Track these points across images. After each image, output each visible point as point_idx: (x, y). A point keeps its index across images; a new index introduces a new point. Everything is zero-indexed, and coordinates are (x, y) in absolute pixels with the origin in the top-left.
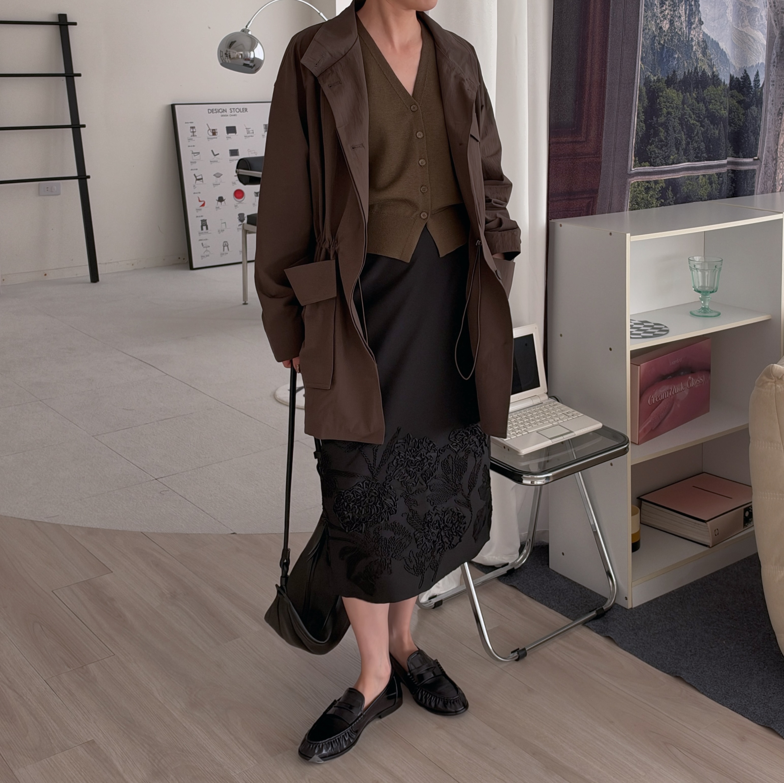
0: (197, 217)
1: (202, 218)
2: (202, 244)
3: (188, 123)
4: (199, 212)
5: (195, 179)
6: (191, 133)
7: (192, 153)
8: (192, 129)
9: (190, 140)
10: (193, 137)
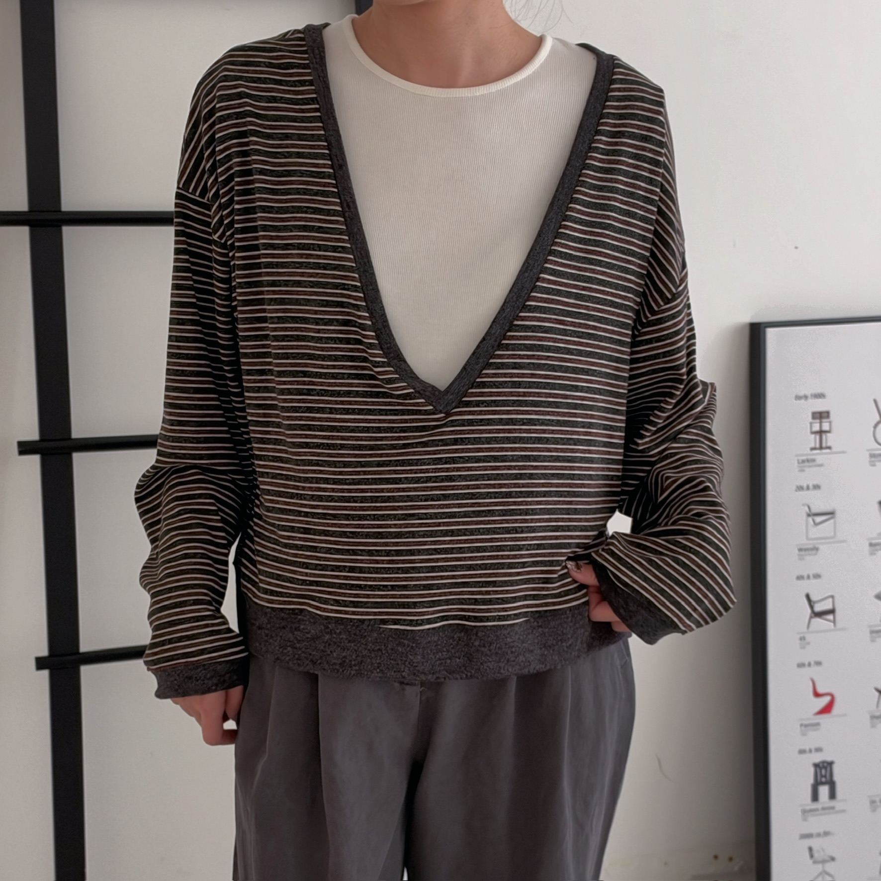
0: (802, 752)
1: (818, 758)
2: (810, 849)
3: (806, 397)
4: (812, 734)
5: (809, 611)
6: (813, 436)
7: (809, 515)
8: (818, 421)
9: (807, 464)
10: (818, 451)
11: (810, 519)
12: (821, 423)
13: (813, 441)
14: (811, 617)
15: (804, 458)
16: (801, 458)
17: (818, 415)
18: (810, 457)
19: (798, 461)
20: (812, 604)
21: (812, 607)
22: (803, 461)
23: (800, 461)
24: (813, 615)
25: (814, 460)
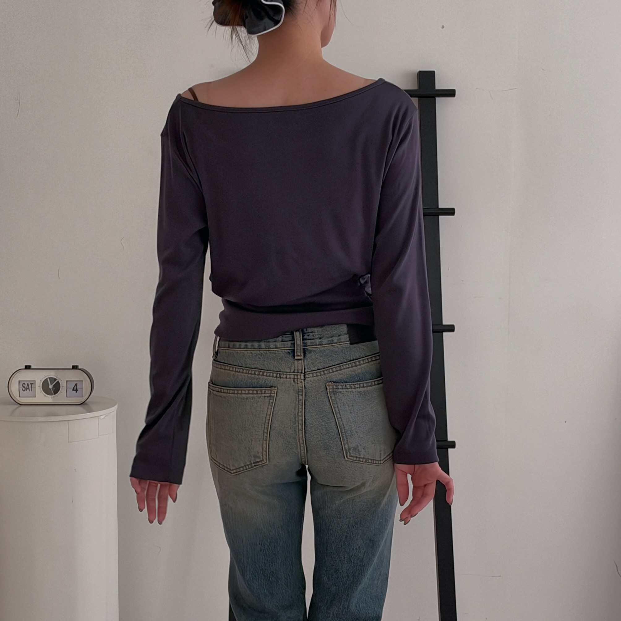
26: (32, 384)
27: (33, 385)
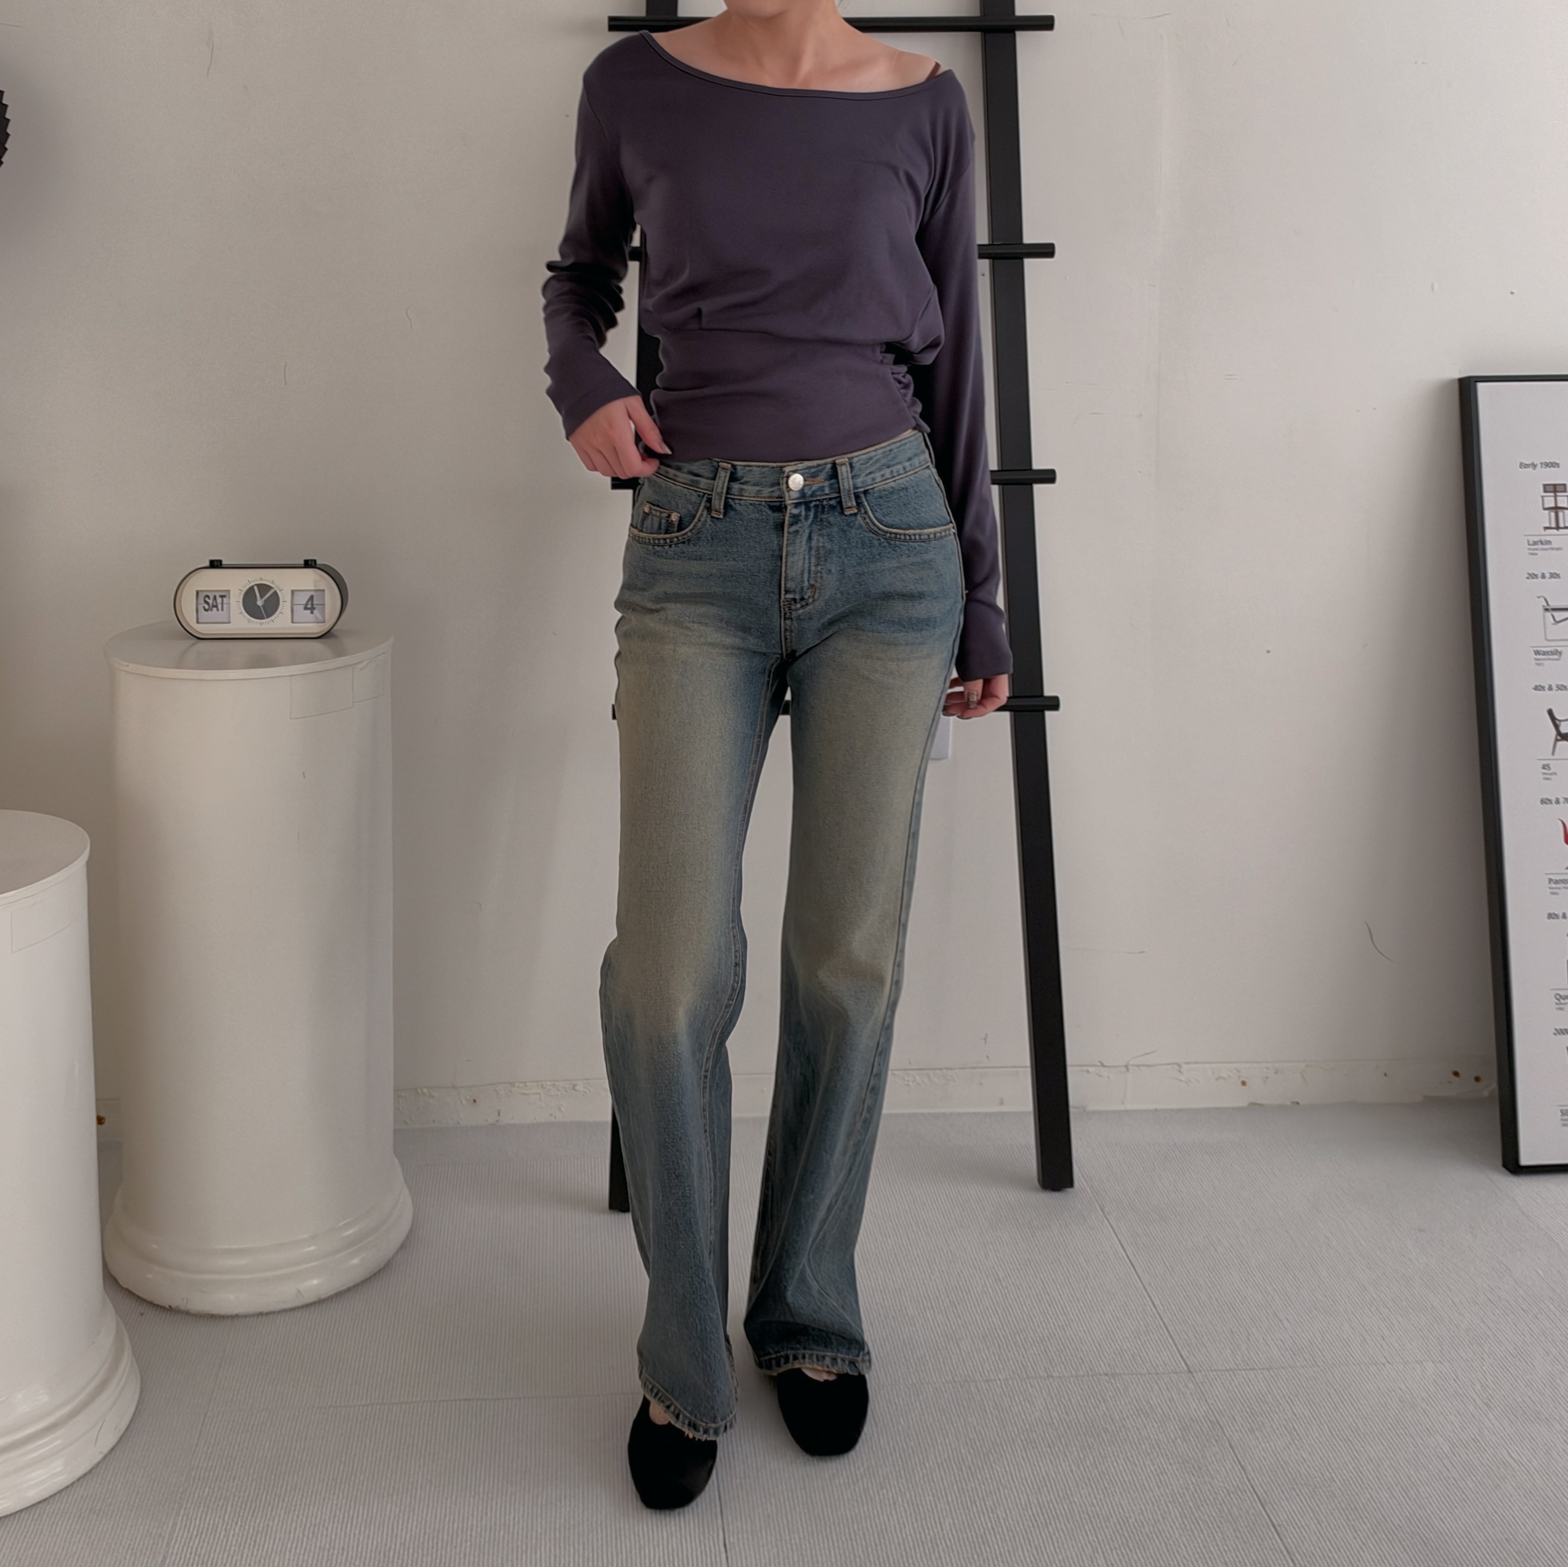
0: (1553, 916)
3: (1534, 466)
4: (1565, 893)
5: (1554, 732)
6: (1547, 512)
7: (1547, 610)
8: (1552, 494)
9: (1540, 546)
10: (1555, 531)
11: (1548, 614)
12: (1555, 497)
13: (1548, 519)
14: (1557, 740)
15: (1536, 539)
16: (1532, 539)
17: (1552, 488)
18: (1543, 539)
19: (1528, 541)
20: (1558, 722)
21: (1557, 727)
22: (1535, 543)
23: (1531, 542)
24: (1559, 738)
25: (1549, 542)
26: (222, 597)
27: (225, 599)
